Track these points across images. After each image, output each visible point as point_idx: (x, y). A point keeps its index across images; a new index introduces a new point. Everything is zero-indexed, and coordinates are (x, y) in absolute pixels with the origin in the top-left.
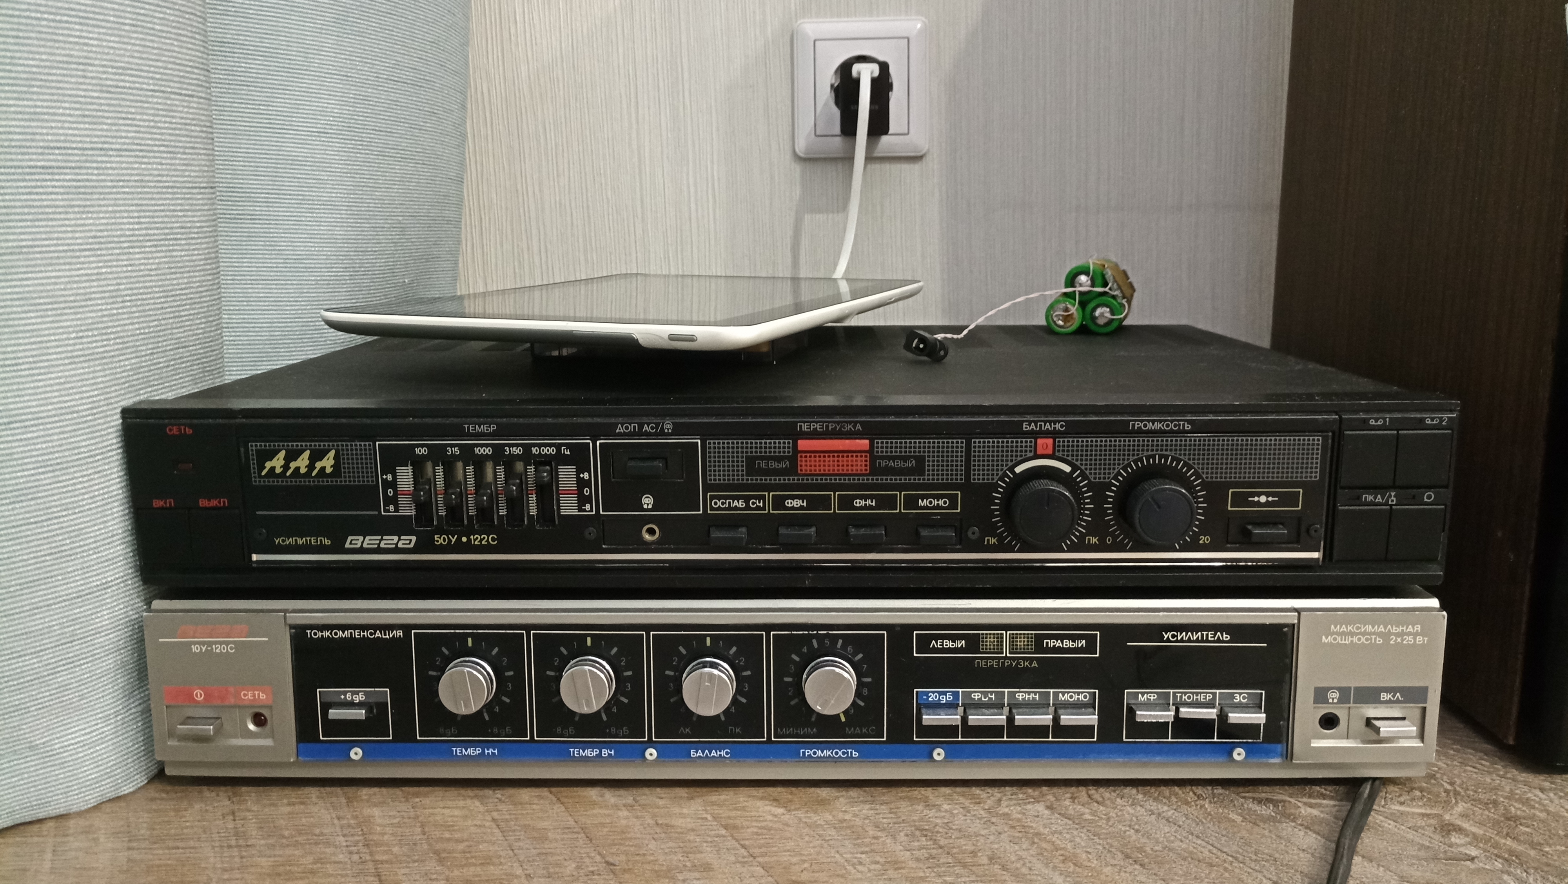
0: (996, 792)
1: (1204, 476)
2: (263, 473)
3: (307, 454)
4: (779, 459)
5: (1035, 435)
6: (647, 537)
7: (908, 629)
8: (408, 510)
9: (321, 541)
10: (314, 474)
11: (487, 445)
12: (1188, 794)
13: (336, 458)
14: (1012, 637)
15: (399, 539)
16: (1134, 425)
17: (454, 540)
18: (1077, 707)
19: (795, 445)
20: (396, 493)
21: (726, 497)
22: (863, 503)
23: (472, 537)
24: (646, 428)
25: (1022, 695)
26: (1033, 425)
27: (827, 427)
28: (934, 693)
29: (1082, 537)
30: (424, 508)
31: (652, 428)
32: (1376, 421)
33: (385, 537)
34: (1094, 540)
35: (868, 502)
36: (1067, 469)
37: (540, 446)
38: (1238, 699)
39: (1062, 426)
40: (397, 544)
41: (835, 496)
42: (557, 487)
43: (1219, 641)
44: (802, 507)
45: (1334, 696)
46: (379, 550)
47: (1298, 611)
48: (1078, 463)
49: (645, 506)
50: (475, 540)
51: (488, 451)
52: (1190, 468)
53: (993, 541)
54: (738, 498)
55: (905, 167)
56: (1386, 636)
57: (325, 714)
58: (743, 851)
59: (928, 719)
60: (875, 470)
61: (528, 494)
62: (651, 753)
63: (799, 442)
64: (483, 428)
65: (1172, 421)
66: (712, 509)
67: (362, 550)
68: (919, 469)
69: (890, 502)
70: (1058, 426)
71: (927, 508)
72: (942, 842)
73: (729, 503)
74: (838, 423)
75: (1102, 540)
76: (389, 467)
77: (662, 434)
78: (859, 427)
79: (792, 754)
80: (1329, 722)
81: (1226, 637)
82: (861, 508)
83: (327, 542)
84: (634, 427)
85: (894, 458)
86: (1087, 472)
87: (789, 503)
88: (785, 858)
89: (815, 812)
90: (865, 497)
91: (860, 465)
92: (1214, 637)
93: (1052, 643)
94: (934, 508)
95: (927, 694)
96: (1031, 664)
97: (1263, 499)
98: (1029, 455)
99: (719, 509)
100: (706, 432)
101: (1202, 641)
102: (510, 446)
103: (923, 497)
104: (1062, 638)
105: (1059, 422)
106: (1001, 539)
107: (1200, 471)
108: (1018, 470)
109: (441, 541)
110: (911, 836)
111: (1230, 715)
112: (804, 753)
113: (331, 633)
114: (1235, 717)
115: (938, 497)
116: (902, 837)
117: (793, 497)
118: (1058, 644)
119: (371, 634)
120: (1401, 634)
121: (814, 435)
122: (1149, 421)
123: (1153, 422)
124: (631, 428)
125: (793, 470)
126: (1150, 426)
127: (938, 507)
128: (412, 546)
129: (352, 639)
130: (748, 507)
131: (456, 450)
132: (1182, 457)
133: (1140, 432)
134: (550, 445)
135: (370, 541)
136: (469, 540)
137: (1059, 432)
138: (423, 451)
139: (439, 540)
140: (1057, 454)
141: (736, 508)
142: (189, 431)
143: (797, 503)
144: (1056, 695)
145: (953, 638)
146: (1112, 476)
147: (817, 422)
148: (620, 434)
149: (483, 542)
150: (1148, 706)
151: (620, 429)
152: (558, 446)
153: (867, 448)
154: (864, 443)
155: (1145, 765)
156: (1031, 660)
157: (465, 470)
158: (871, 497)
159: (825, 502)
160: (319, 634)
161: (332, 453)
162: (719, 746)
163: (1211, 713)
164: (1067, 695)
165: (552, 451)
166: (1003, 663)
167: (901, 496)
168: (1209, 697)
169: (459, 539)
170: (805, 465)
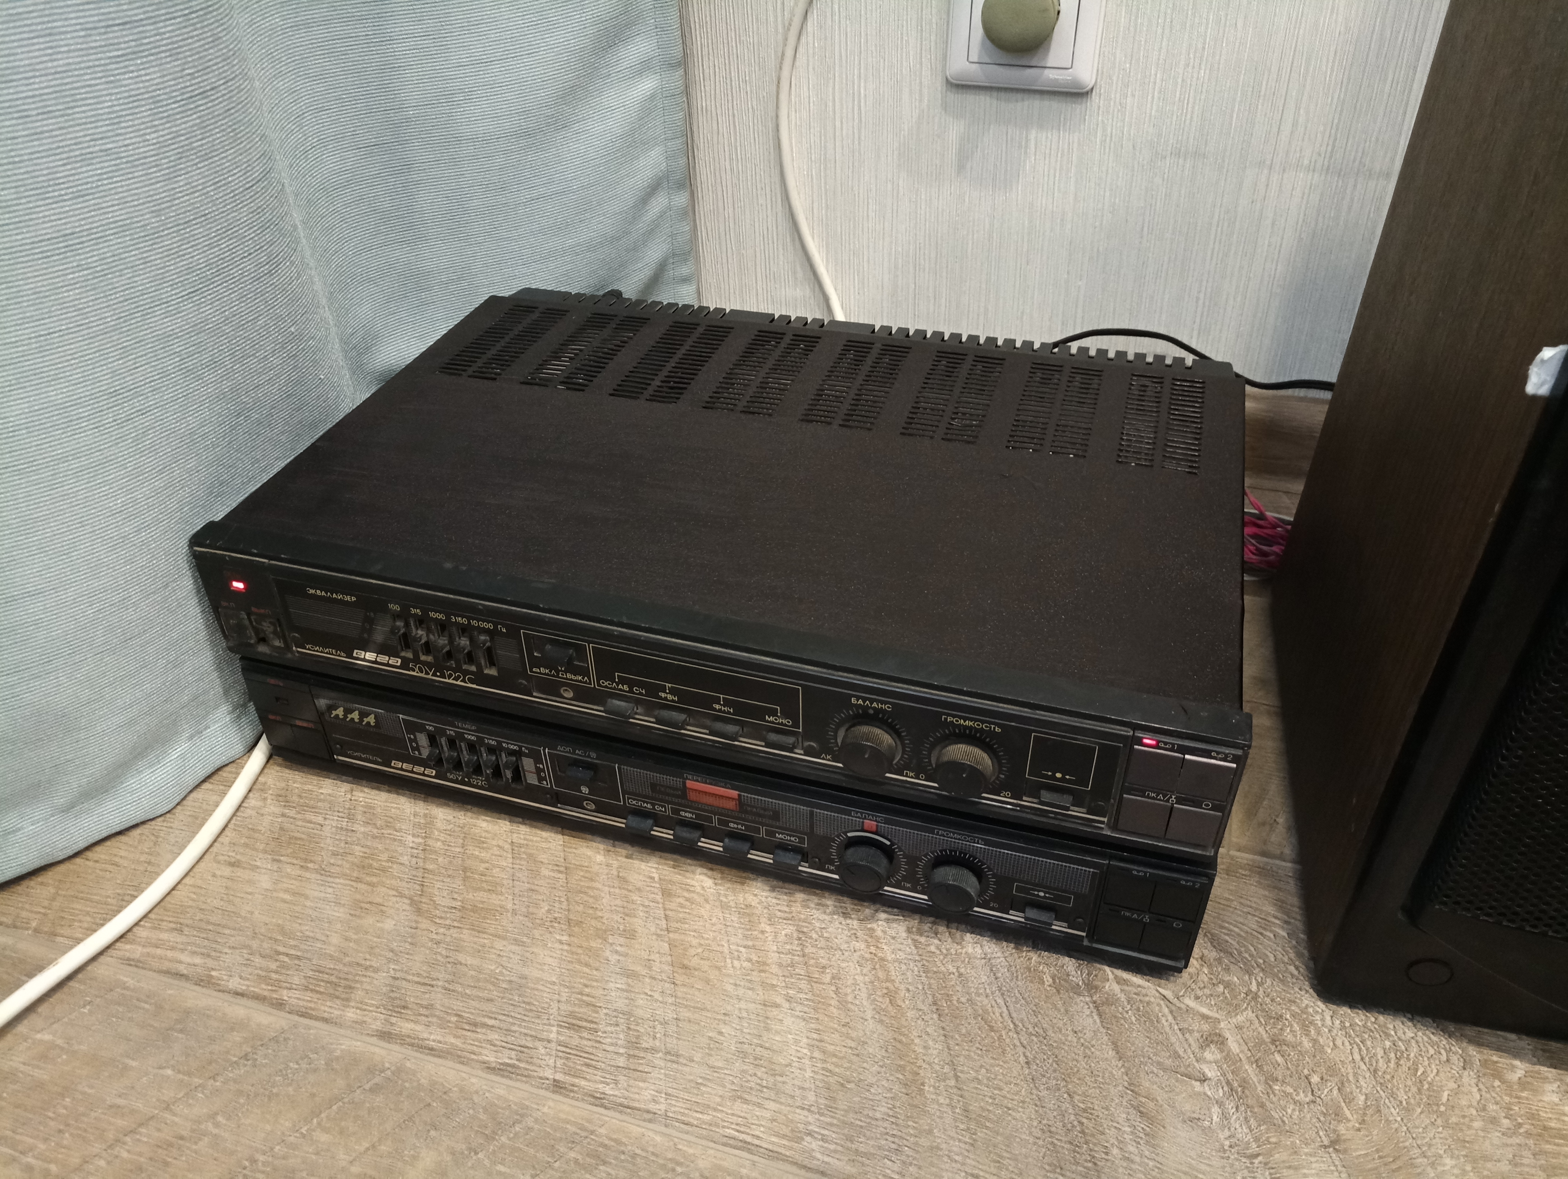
1: (995, 870)
2: (332, 716)
3: (358, 711)
4: (673, 788)
5: (863, 818)
6: (587, 807)
8: (427, 756)
9: (375, 759)
10: (364, 723)
11: (473, 735)
13: (376, 718)
15: (425, 770)
16: (938, 831)
17: (460, 780)
19: (684, 783)
20: (417, 744)
21: (639, 800)
22: (736, 826)
24: (577, 751)
26: (860, 814)
29: (899, 882)
30: (437, 757)
31: (582, 753)
33: (415, 766)
34: (908, 886)
35: (739, 827)
36: (888, 843)
37: (507, 743)
39: (882, 819)
40: (423, 772)
41: (715, 818)
42: (523, 768)
44: (691, 818)
46: (413, 772)
48: (895, 841)
49: (584, 791)
50: (473, 781)
51: (474, 738)
52: (984, 863)
53: (832, 868)
54: (647, 802)
60: (743, 810)
61: (503, 766)
63: (687, 782)
64: (468, 726)
65: (969, 835)
66: (629, 804)
67: (402, 769)
68: (776, 817)
69: (756, 830)
70: (879, 819)
71: (782, 840)
73: (641, 803)
74: (714, 779)
75: (914, 887)
76: (411, 731)
77: (590, 756)
82: (734, 829)
85: (756, 807)
86: (903, 848)
87: (683, 813)
90: (737, 823)
91: (733, 804)
94: (787, 841)
97: (1042, 894)
98: (858, 828)
99: (634, 805)
100: (621, 761)
102: (488, 738)
105: (880, 816)
106: (838, 868)
107: (992, 867)
108: (849, 835)
115: (791, 835)
117: (686, 812)
122: (950, 831)
123: (954, 832)
124: (568, 749)
125: (684, 796)
126: (951, 834)
127: (790, 841)
128: (433, 774)
130: (654, 809)
131: (453, 733)
132: (978, 855)
133: (943, 837)
134: (515, 745)
135: (406, 765)
136: (470, 780)
137: (880, 822)
138: (432, 728)
139: (450, 776)
140: (879, 832)
141: (646, 808)
142: (281, 685)
143: (688, 815)
146: (922, 854)
147: (698, 776)
148: (560, 751)
149: (479, 784)
151: (560, 748)
152: (520, 747)
153: (737, 797)
154: (734, 793)
157: (460, 744)
158: (742, 824)
159: (708, 820)
161: (373, 716)
165: (516, 748)
167: (763, 830)
169: (463, 780)
170: (692, 795)
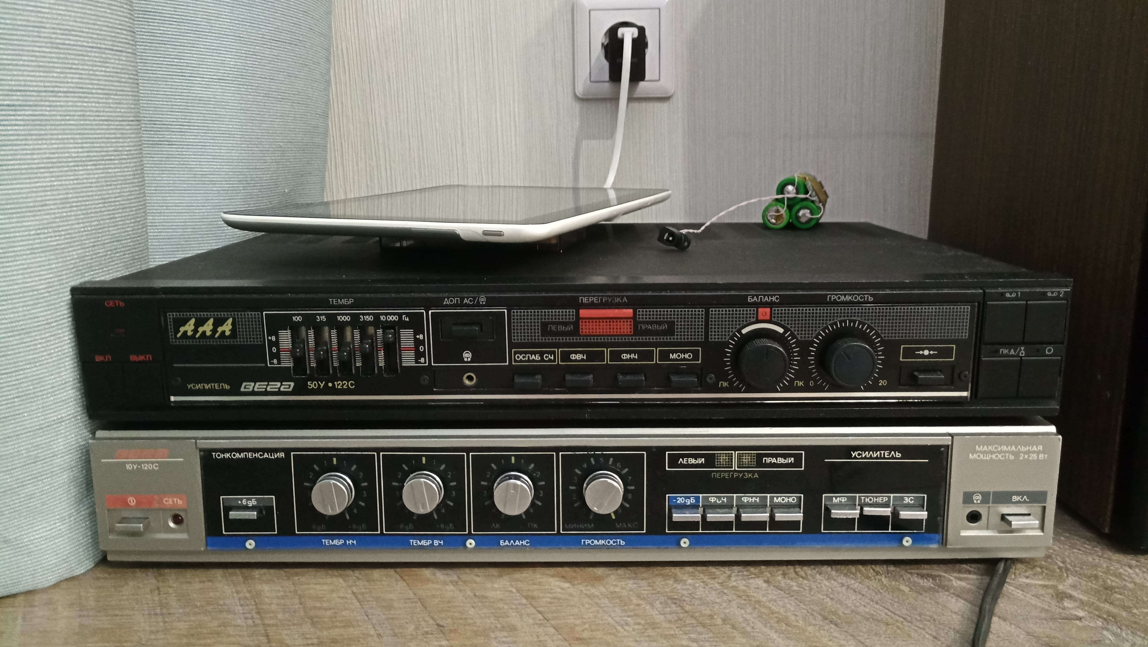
0: (726, 570)
1: (883, 335)
2: (179, 335)
3: (211, 321)
4: (565, 324)
5: (757, 305)
6: (467, 382)
7: (662, 450)
8: (287, 362)
9: (222, 386)
10: (217, 336)
11: (346, 314)
12: (869, 570)
13: (233, 324)
14: (739, 456)
15: (282, 385)
16: (830, 298)
17: (322, 385)
18: (788, 507)
19: (578, 313)
20: (278, 350)
21: (526, 353)
22: (628, 356)
23: (336, 383)
24: (466, 301)
25: (747, 499)
26: (755, 299)
27: (602, 300)
28: (681, 497)
29: (791, 381)
30: (299, 361)
31: (471, 301)
32: (1011, 294)
33: (270, 383)
34: (801, 384)
35: (632, 356)
36: (781, 330)
37: (386, 314)
38: (907, 500)
39: (777, 299)
40: (279, 388)
41: (607, 352)
42: (400, 345)
43: (893, 458)
44: (582, 360)
45: (978, 498)
46: (266, 393)
47: (952, 435)
48: (789, 326)
49: (466, 360)
50: (338, 385)
51: (347, 318)
52: (872, 329)
53: (725, 384)
54: (535, 353)
55: (658, 105)
56: (1016, 454)
57: (226, 515)
58: (540, 616)
59: (677, 516)
60: (637, 331)
61: (377, 351)
62: (471, 543)
63: (581, 311)
64: (344, 302)
65: (859, 295)
66: (516, 361)
67: (253, 393)
68: (670, 330)
69: (649, 356)
70: (774, 299)
71: (676, 360)
72: (688, 608)
73: (529, 357)
74: (610, 296)
75: (806, 383)
76: (273, 331)
77: (478, 305)
78: (625, 299)
79: (575, 543)
80: (974, 517)
81: (898, 455)
82: (627, 360)
83: (227, 387)
84: (457, 300)
85: (651, 323)
86: (796, 333)
87: (573, 357)
88: (571, 621)
89: (593, 586)
90: (630, 352)
91: (627, 328)
92: (889, 455)
93: (769, 460)
94: (681, 360)
95: (676, 498)
96: (753, 475)
97: (926, 353)
98: (752, 320)
99: (521, 361)
100: (510, 304)
101: (881, 458)
102: (364, 314)
103: (673, 352)
104: (776, 456)
105: (775, 295)
106: (731, 383)
107: (880, 332)
108: (744, 331)
109: (313, 386)
110: (665, 604)
111: (901, 512)
112: (584, 542)
113: (230, 455)
114: (905, 514)
115: (685, 352)
116: (658, 604)
117: (576, 353)
118: (774, 460)
119: (261, 455)
120: (1028, 452)
121: (592, 306)
122: (841, 295)
123: (845, 295)
124: (454, 301)
125: (576, 332)
126: (843, 298)
127: (684, 359)
128: (290, 389)
129: (246, 459)
130: (542, 360)
131: (323, 318)
132: (866, 322)
133: (835, 303)
134: (394, 314)
135: (259, 386)
136: (334, 385)
137: (775, 303)
138: (299, 319)
139: (312, 385)
140: (773, 319)
141: (534, 361)
142: (122, 304)
143: (579, 357)
144: (772, 498)
145: (696, 456)
146: (814, 335)
147: (594, 296)
148: (447, 306)
149: (345, 387)
150: (840, 506)
151: (446, 302)
152: (400, 315)
153: (632, 315)
154: (629, 312)
155: (837, 550)
156: (753, 472)
157: (330, 332)
158: (634, 352)
159: (600, 356)
160: (222, 456)
161: (230, 321)
162: (521, 537)
163: (887, 511)
164: (780, 499)
165: (395, 318)
166: (733, 475)
167: (656, 351)
168: (885, 499)
169: (326, 385)
170: (585, 328)
